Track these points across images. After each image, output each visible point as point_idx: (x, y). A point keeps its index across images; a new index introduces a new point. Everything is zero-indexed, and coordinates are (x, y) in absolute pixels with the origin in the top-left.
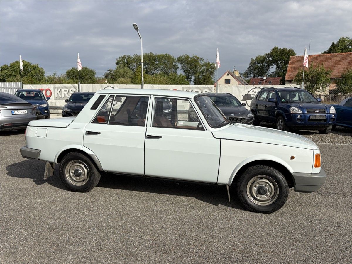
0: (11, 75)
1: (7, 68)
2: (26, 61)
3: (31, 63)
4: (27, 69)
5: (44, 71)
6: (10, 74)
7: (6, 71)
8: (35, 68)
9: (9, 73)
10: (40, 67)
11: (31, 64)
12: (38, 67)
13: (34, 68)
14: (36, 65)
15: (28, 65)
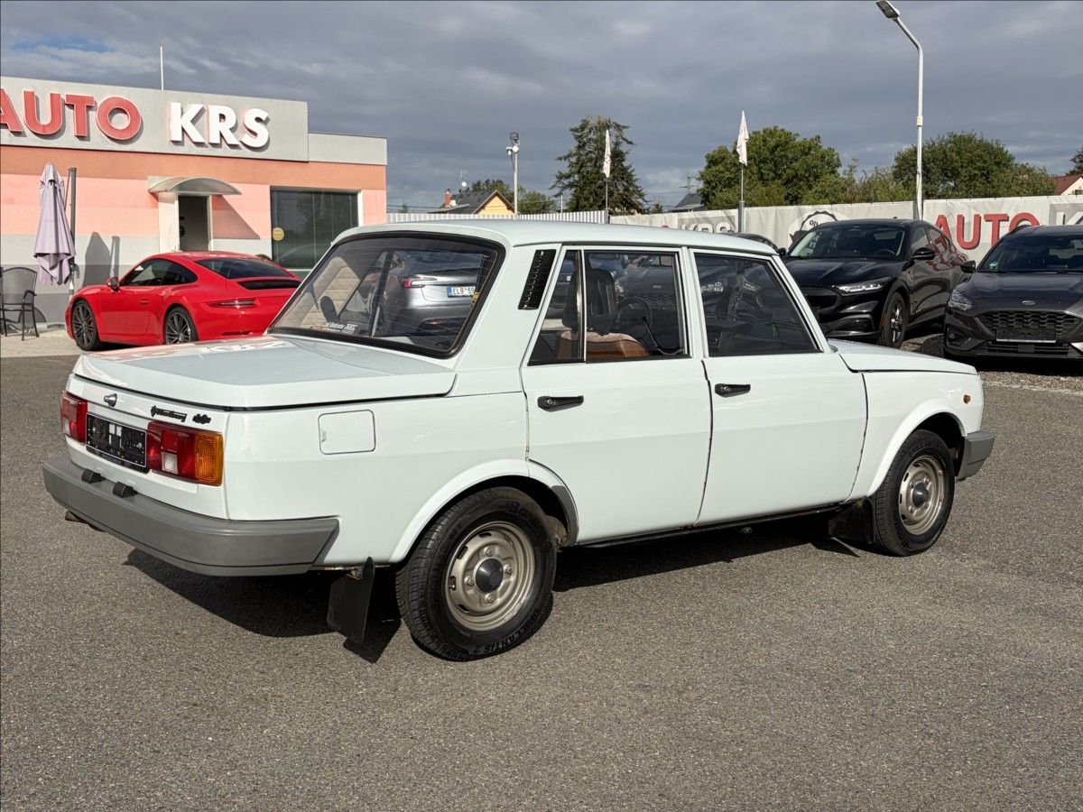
0: (732, 179)
1: (724, 158)
2: (783, 130)
3: (798, 135)
4: (781, 157)
5: (839, 161)
6: (728, 179)
7: (720, 167)
8: (810, 149)
9: (727, 175)
10: (825, 147)
11: (799, 140)
12: (817, 147)
13: (806, 150)
14: (812, 140)
15: (787, 143)
